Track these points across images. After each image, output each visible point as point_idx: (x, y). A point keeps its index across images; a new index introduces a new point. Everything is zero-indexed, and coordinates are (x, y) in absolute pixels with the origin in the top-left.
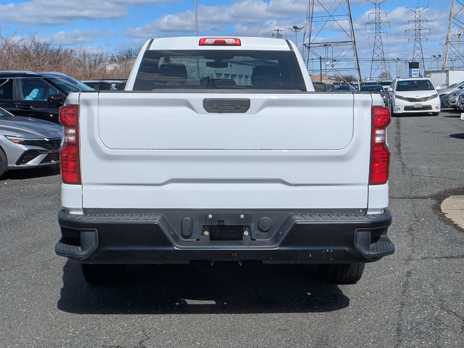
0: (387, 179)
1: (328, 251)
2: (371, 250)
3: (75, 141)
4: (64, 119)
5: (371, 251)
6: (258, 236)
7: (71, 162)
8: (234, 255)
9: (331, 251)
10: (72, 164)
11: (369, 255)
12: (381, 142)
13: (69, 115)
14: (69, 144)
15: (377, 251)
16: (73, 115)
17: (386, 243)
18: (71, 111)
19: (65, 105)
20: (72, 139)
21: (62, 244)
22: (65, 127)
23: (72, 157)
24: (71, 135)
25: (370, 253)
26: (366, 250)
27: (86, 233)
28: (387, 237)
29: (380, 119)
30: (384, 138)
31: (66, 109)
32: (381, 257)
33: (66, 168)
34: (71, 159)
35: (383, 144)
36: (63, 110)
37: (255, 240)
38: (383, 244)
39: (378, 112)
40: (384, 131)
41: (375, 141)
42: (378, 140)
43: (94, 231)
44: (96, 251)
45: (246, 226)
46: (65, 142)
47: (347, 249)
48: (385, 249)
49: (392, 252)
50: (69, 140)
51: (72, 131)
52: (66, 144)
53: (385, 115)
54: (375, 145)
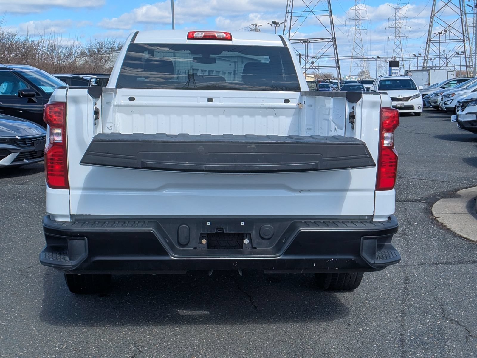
0: (394, 185)
1: (333, 260)
2: (377, 258)
3: (61, 142)
4: (49, 117)
5: (377, 260)
6: (259, 244)
7: (57, 165)
8: (235, 264)
9: (336, 260)
10: (57, 167)
11: (375, 264)
12: (389, 145)
13: (55, 113)
14: (54, 145)
15: (383, 260)
16: (59, 113)
17: (391, 251)
18: (57, 109)
19: (49, 102)
20: (59, 139)
21: (47, 254)
22: (50, 126)
23: (58, 159)
24: (57, 134)
25: (377, 262)
26: (372, 259)
27: (75, 241)
28: (391, 245)
29: (388, 121)
30: (392, 141)
31: (52, 106)
32: (386, 267)
33: (52, 171)
34: (57, 161)
35: (390, 148)
36: (49, 107)
37: (256, 248)
38: (388, 252)
39: (386, 114)
40: (393, 134)
41: (383, 144)
42: (386, 143)
43: (84, 239)
44: (86, 261)
45: (246, 234)
46: (50, 143)
47: (352, 257)
48: (391, 257)
49: (398, 261)
50: (55, 140)
51: (58, 131)
52: (52, 145)
53: (394, 117)
54: (383, 149)
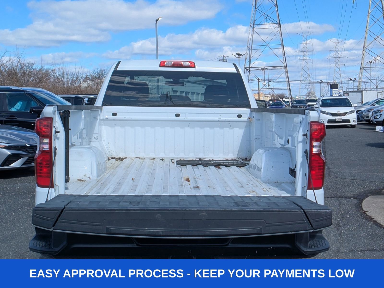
0: (322, 185)
1: (272, 248)
2: (309, 247)
3: (48, 149)
4: (39, 130)
5: (309, 248)
7: (45, 168)
8: (190, 251)
9: (275, 248)
10: (45, 170)
11: (307, 251)
12: (318, 152)
13: (44, 126)
14: (43, 152)
15: (314, 248)
16: (48, 126)
17: (321, 241)
18: (45, 123)
19: (40, 117)
20: (46, 147)
21: (36, 241)
22: (40, 137)
23: (45, 164)
24: (46, 143)
25: (309, 250)
26: (305, 247)
28: (322, 235)
29: (316, 132)
30: (320, 149)
31: (42, 121)
32: (317, 254)
33: (40, 173)
34: (44, 165)
35: (319, 154)
36: (39, 122)
38: (319, 241)
39: (315, 127)
40: (320, 143)
41: (313, 151)
42: (315, 150)
44: (66, 248)
46: (40, 150)
47: (288, 246)
48: (321, 246)
49: (327, 249)
50: (43, 148)
51: (46, 140)
52: (41, 152)
53: (321, 129)
54: (313, 156)
